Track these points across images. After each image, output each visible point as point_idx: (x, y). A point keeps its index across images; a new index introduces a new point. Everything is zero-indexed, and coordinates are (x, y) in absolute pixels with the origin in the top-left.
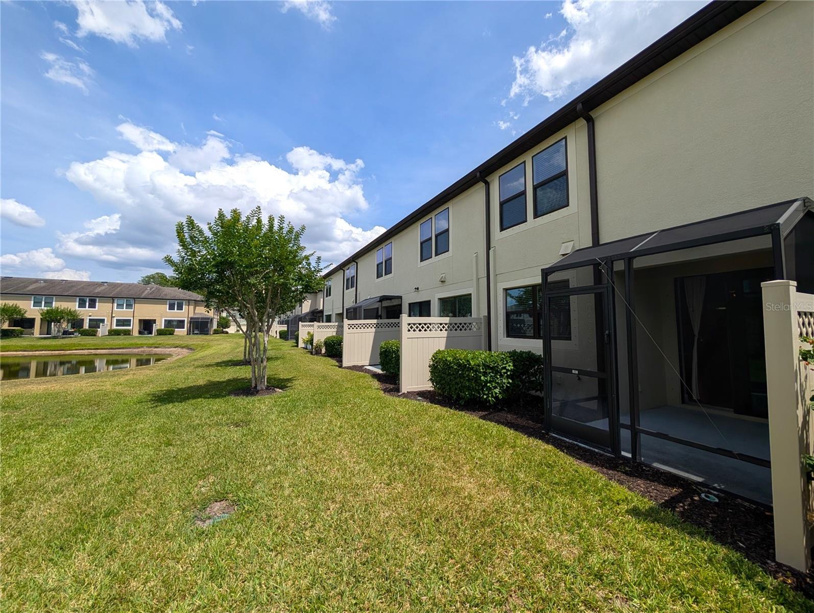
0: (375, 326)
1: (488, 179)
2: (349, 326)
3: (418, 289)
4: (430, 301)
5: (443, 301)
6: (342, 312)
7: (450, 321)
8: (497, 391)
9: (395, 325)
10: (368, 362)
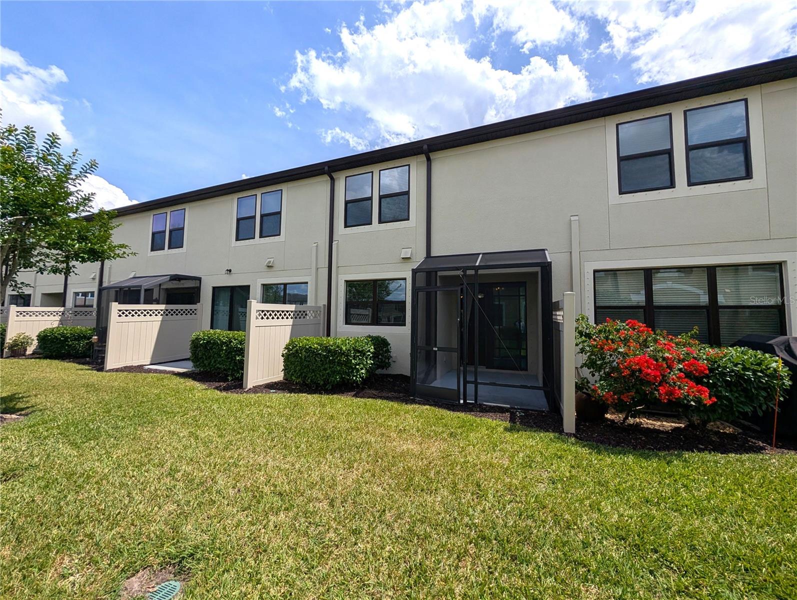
0: (162, 312)
1: (334, 175)
2: (121, 313)
3: (230, 271)
4: (249, 286)
5: (266, 287)
6: (62, 291)
7: (295, 308)
8: (363, 371)
9: (191, 312)
10: (149, 360)
